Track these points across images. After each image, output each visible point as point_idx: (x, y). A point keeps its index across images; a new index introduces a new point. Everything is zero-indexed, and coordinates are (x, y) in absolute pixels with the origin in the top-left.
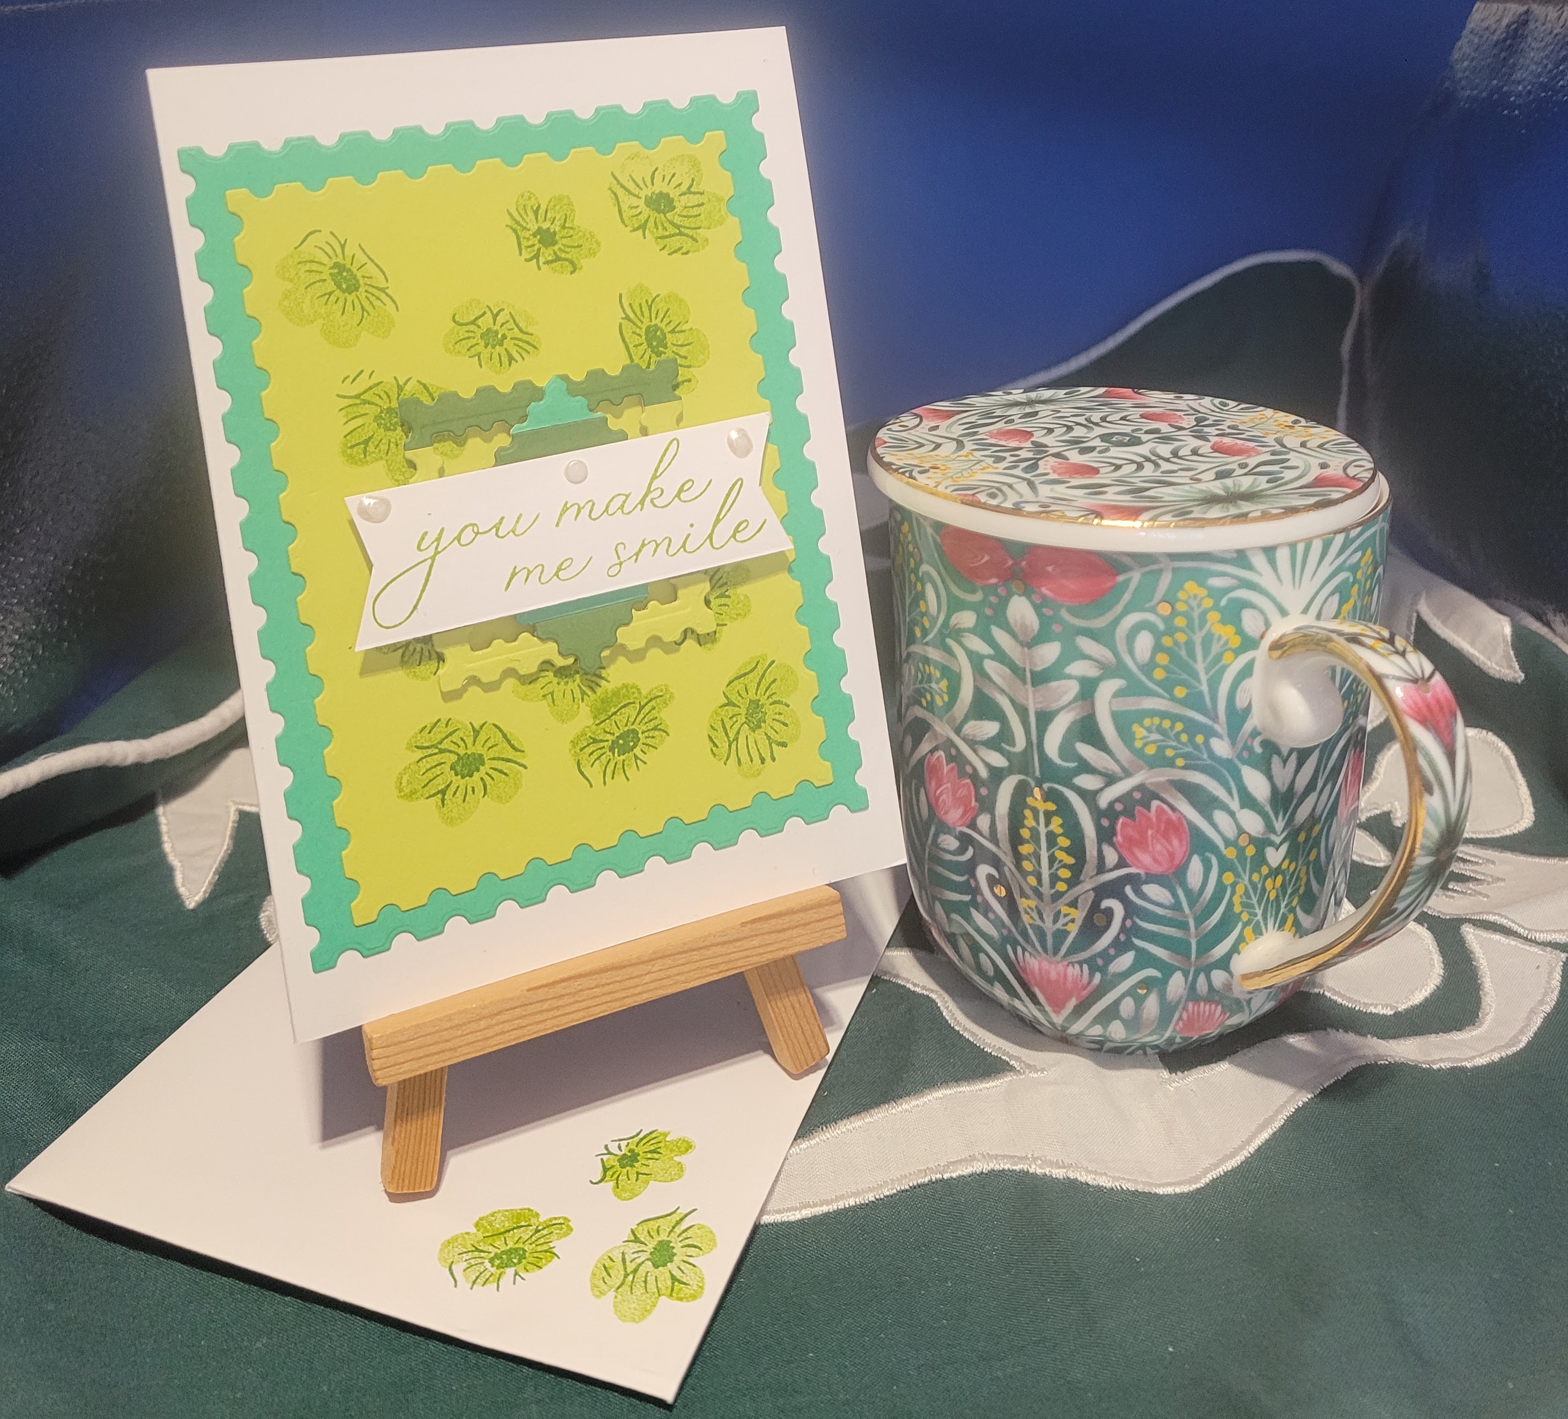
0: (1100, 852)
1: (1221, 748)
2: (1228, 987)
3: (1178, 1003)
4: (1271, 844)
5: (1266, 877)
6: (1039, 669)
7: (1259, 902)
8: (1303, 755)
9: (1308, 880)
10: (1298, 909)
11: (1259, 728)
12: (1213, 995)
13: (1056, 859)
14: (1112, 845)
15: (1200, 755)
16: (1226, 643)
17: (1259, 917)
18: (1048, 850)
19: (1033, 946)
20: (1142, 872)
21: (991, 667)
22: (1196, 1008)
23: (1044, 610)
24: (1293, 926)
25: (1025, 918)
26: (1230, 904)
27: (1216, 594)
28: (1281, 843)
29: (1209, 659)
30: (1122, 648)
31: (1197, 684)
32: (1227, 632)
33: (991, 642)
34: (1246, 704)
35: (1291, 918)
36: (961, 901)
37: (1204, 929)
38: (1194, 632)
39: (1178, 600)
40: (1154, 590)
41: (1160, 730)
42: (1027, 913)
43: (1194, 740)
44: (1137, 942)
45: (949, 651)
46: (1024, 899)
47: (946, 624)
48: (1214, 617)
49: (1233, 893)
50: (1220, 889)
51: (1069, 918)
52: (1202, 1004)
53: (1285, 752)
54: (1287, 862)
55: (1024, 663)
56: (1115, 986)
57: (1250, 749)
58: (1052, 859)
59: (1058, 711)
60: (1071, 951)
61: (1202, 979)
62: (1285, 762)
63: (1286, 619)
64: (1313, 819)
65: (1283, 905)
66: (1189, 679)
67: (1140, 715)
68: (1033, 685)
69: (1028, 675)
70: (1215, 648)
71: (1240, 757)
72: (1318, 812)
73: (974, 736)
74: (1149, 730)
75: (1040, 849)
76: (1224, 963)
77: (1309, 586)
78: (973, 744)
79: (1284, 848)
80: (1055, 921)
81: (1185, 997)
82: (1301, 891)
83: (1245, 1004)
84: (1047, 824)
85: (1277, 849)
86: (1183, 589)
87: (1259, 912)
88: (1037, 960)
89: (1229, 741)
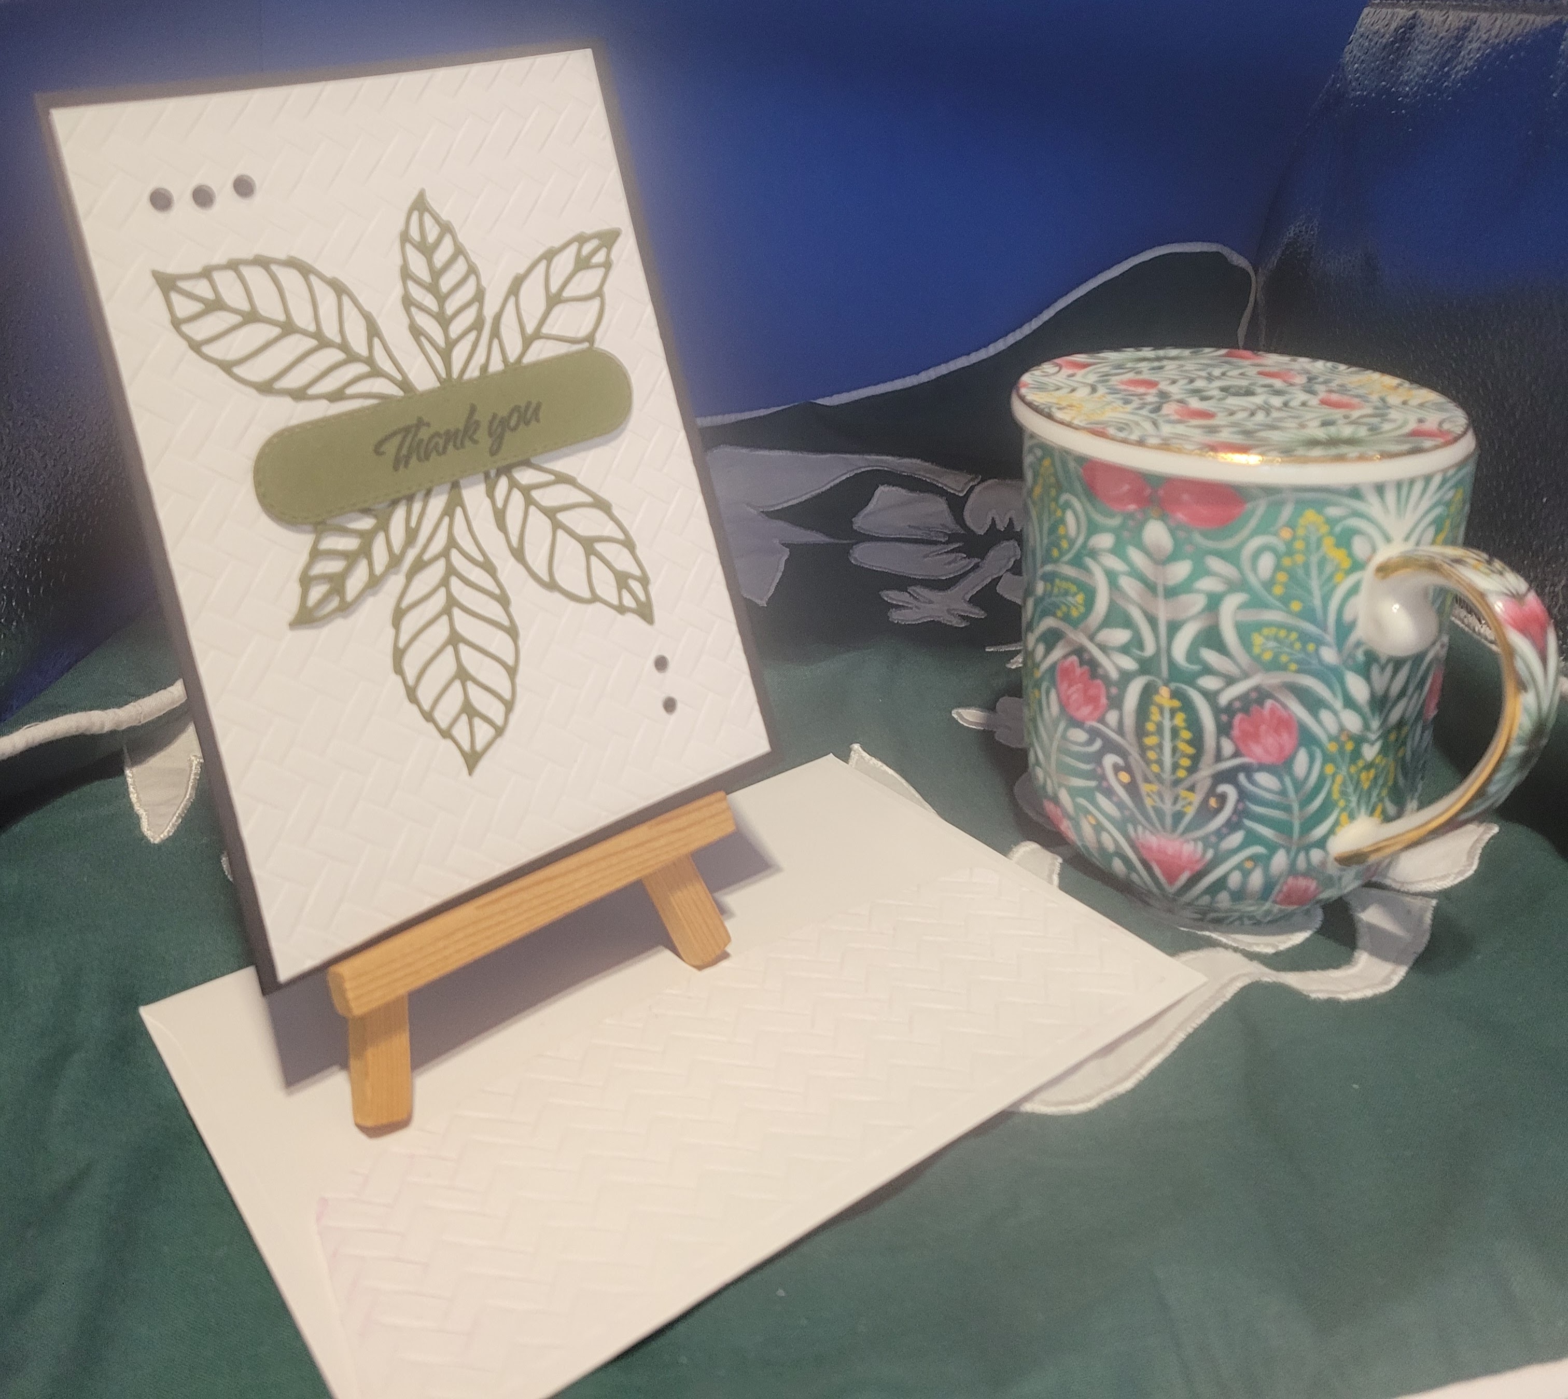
0: (1218, 743)
1: (1329, 655)
2: (1323, 864)
3: (1280, 877)
4: (1368, 741)
5: (1361, 770)
6: (1171, 584)
7: (1354, 791)
8: (1398, 663)
10: (1386, 799)
11: (1363, 639)
12: (1310, 871)
13: (1178, 750)
14: (1230, 737)
15: (1311, 661)
16: (1338, 564)
17: (1354, 804)
18: (1172, 741)
19: (1153, 824)
20: (1254, 762)
21: (1126, 582)
22: (1295, 881)
23: (1178, 533)
24: (1380, 813)
25: (1148, 802)
26: (1329, 793)
27: (1332, 522)
28: (1376, 740)
29: (1323, 577)
30: (1247, 566)
31: (1309, 598)
32: (1340, 555)
33: (1127, 560)
34: (1353, 618)
35: (1380, 806)
36: (1088, 787)
37: (1307, 811)
38: (1311, 554)
39: (1298, 525)
40: (1278, 516)
41: (1276, 639)
42: (1149, 795)
43: (1306, 648)
44: (1248, 823)
45: (1087, 570)
46: (1146, 784)
47: (1084, 546)
48: (1329, 541)
49: (1333, 781)
50: (1322, 779)
51: (1187, 801)
52: (1300, 879)
53: (1383, 660)
54: (1380, 757)
55: (1158, 580)
56: (1227, 860)
57: (1354, 657)
58: (1174, 750)
59: (1185, 621)
60: (1187, 830)
61: (1302, 856)
62: (1383, 669)
63: (1391, 545)
64: (1404, 719)
65: (1374, 795)
66: (1304, 594)
67: (1259, 627)
68: (1165, 598)
69: (1160, 590)
70: (1329, 569)
71: (1344, 663)
72: (1407, 715)
73: (1107, 642)
74: (1267, 638)
75: (1164, 740)
76: (1321, 843)
77: (1412, 515)
78: (1105, 649)
79: (1377, 746)
80: (1175, 803)
81: (1286, 872)
82: (1390, 783)
83: (1336, 880)
84: (1172, 718)
85: (1372, 745)
86: (1303, 516)
87: (1354, 800)
88: (1155, 836)
89: (1337, 649)
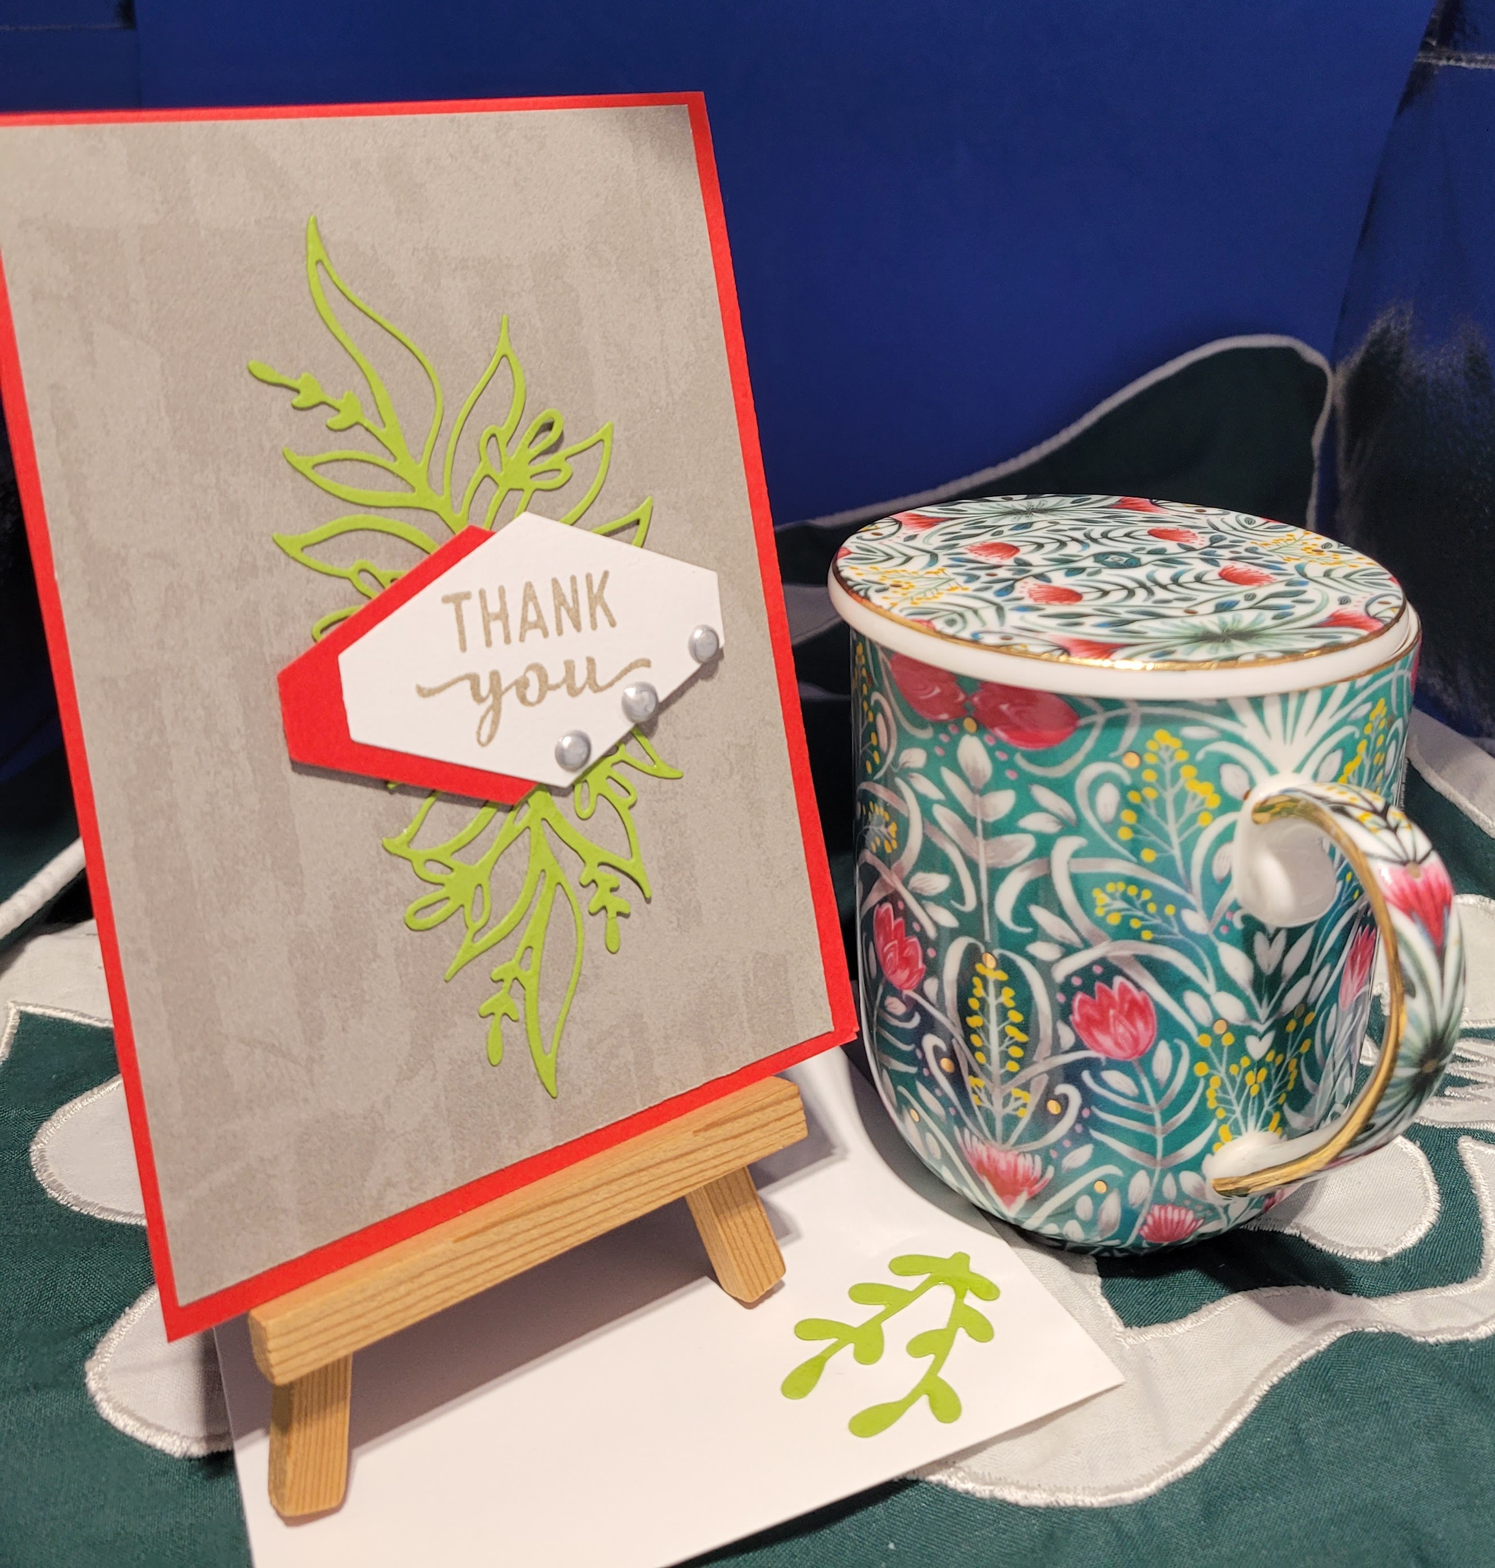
0: (1055, 1030)
1: (1196, 921)
2: (1201, 1190)
3: (1142, 1205)
4: (1254, 1032)
5: (1247, 1070)
6: (991, 819)
7: (1238, 1098)
8: (1294, 935)
9: (1299, 1074)
10: (1286, 1108)
11: (1241, 902)
12: (1181, 1200)
13: (1006, 1035)
14: (1067, 1022)
15: (1170, 929)
16: (1202, 803)
17: (1238, 1114)
18: (999, 1025)
19: (981, 1131)
20: (1102, 1057)
21: (941, 813)
22: (1163, 1212)
23: (998, 754)
24: (1279, 1126)
25: (974, 1099)
26: (1203, 1099)
27: (1192, 746)
28: (1266, 1032)
29: (1183, 819)
30: (1082, 801)
31: (1166, 847)
32: (1204, 791)
33: (941, 785)
34: (1224, 874)
35: (1276, 1117)
36: (906, 1074)
37: (1172, 1124)
38: (1166, 790)
39: (1146, 751)
40: (1119, 739)
41: (1126, 898)
42: (974, 1092)
43: (1163, 910)
44: (1096, 1134)
45: (897, 791)
46: (971, 1077)
47: (895, 762)
48: (1188, 772)
49: (1207, 1087)
50: (1192, 1081)
51: (1020, 1103)
52: (1170, 1209)
53: (1271, 931)
54: (1272, 1054)
55: (976, 813)
56: (1071, 1182)
57: (1229, 925)
58: (1003, 1035)
59: (1010, 869)
60: (1022, 1140)
61: (1169, 1181)
62: (1271, 940)
63: (1275, 778)
64: (1306, 1005)
65: (1267, 1102)
66: (1159, 841)
67: (1102, 880)
68: (986, 836)
69: (979, 826)
70: (1190, 808)
71: (1216, 932)
72: (1312, 999)
73: (921, 889)
74: (1112, 896)
75: (989, 1021)
76: (1195, 1164)
77: (1303, 742)
78: (919, 897)
79: (1269, 1038)
80: (1005, 1104)
81: (1149, 1199)
82: (1290, 1087)
83: (1221, 1210)
84: (998, 994)
85: (1261, 1038)
86: (1152, 738)
87: (1238, 1109)
88: (983, 1144)
89: (1205, 916)
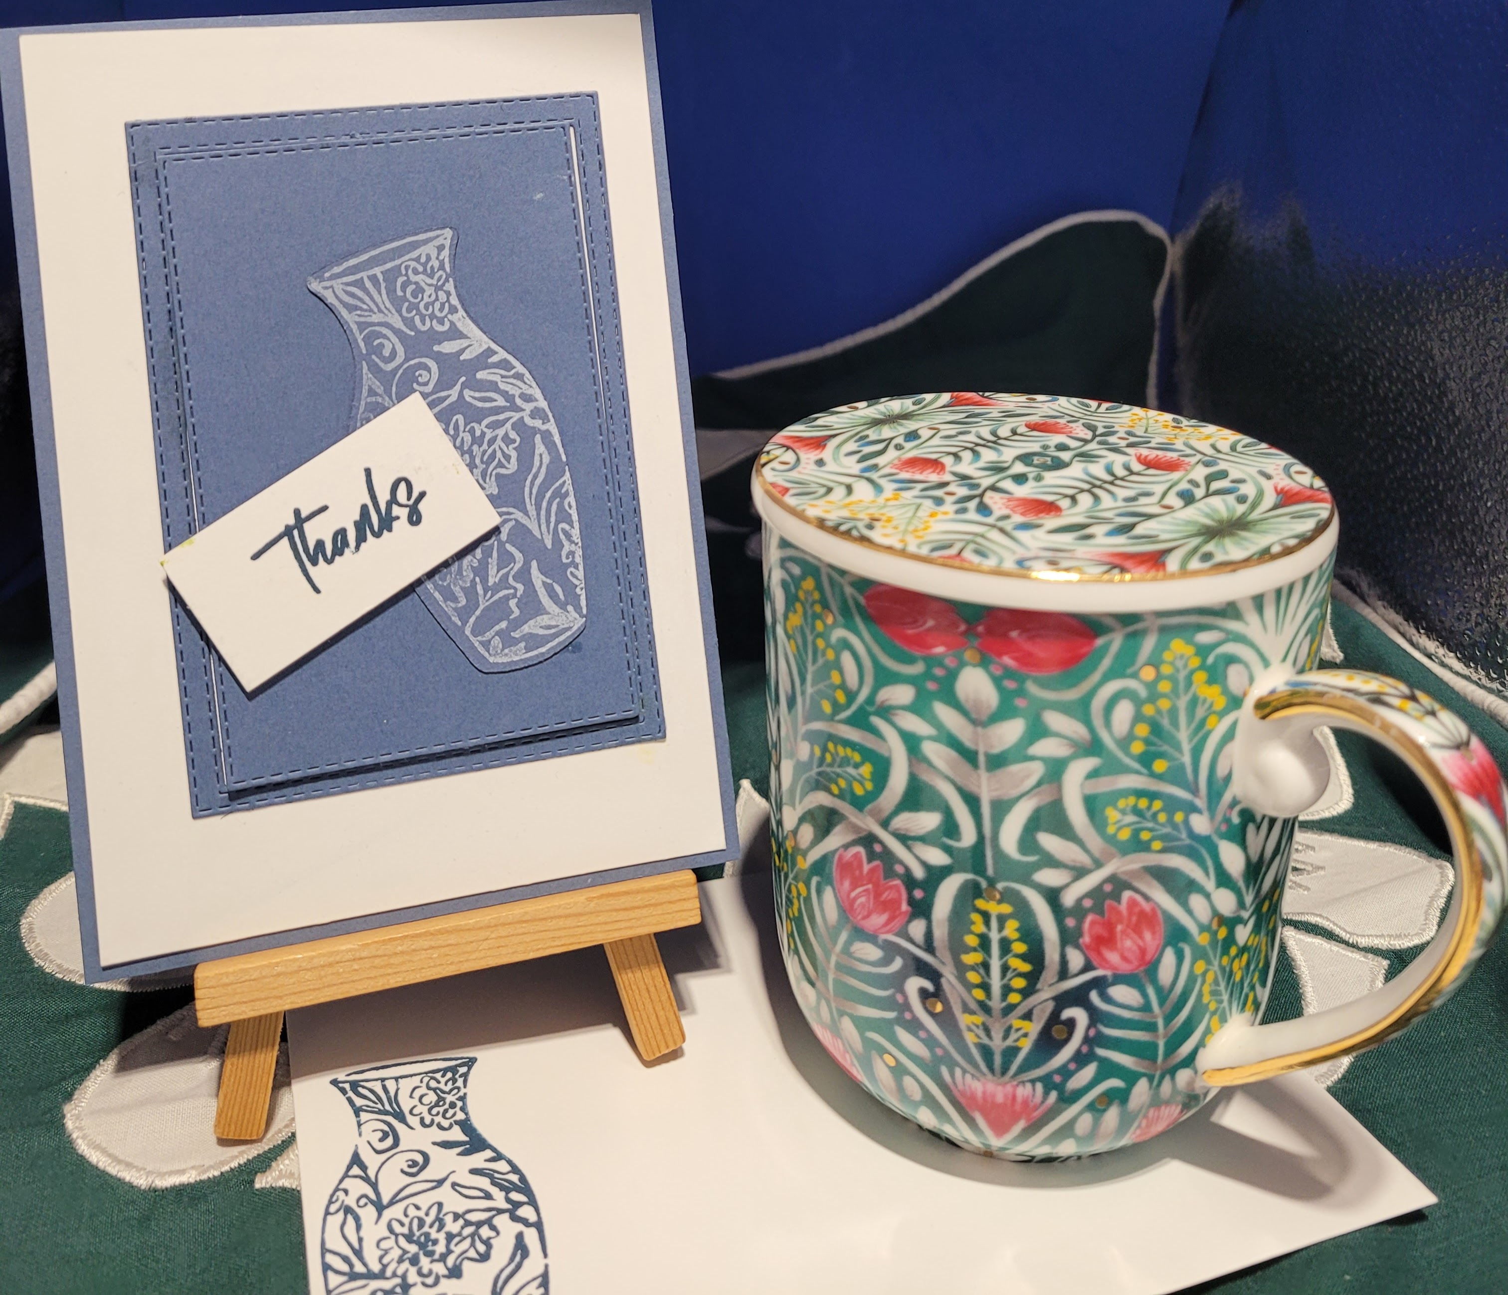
0: (1063, 955)
1: (1201, 824)
2: (1190, 1083)
3: (1140, 1110)
4: (1241, 920)
5: (1234, 958)
7: (1226, 989)
8: (1271, 822)
10: (1258, 987)
11: (1239, 796)
12: (1175, 1096)
13: (1010, 966)
14: (1077, 946)
15: (1179, 835)
16: (1211, 706)
17: (1225, 1004)
18: (1001, 958)
19: (976, 1066)
20: (1109, 973)
21: (931, 748)
22: (1156, 1112)
23: (1006, 682)
24: (1251, 1003)
25: (970, 1038)
26: (1200, 995)
27: (1203, 651)
28: (1249, 918)
29: (1193, 725)
30: (1098, 721)
31: (1176, 754)
32: (1212, 694)
33: (934, 721)
34: (1226, 772)
35: (1252, 997)
36: (883, 1020)
37: (1174, 1025)
38: (1179, 697)
39: (1162, 662)
40: (1137, 653)
41: (1136, 811)
42: (970, 1030)
43: (1173, 818)
44: (1101, 1052)
45: (875, 732)
46: (967, 1016)
47: (870, 700)
48: (1201, 677)
49: (1203, 982)
50: (1192, 979)
51: (1021, 1032)
52: (1163, 1107)
53: (1259, 819)
54: (1252, 937)
55: (977, 744)
56: (1073, 1103)
57: (1229, 821)
58: (1005, 969)
59: (1016, 800)
60: (1022, 1069)
61: (1166, 1081)
62: (1258, 828)
63: (1272, 671)
65: (1246, 985)
66: (1170, 750)
67: (1113, 797)
68: (989, 769)
69: (982, 759)
70: (1200, 712)
71: (1217, 831)
73: (907, 830)
74: (1123, 812)
75: (989, 955)
76: (1190, 1061)
77: (1289, 629)
78: (904, 839)
79: (1251, 923)
80: (1006, 1037)
81: (1147, 1104)
82: (1261, 965)
83: (1202, 1097)
84: (1001, 928)
85: (1245, 924)
86: (1169, 648)
87: (1225, 997)
88: (979, 1080)
89: (1209, 817)
